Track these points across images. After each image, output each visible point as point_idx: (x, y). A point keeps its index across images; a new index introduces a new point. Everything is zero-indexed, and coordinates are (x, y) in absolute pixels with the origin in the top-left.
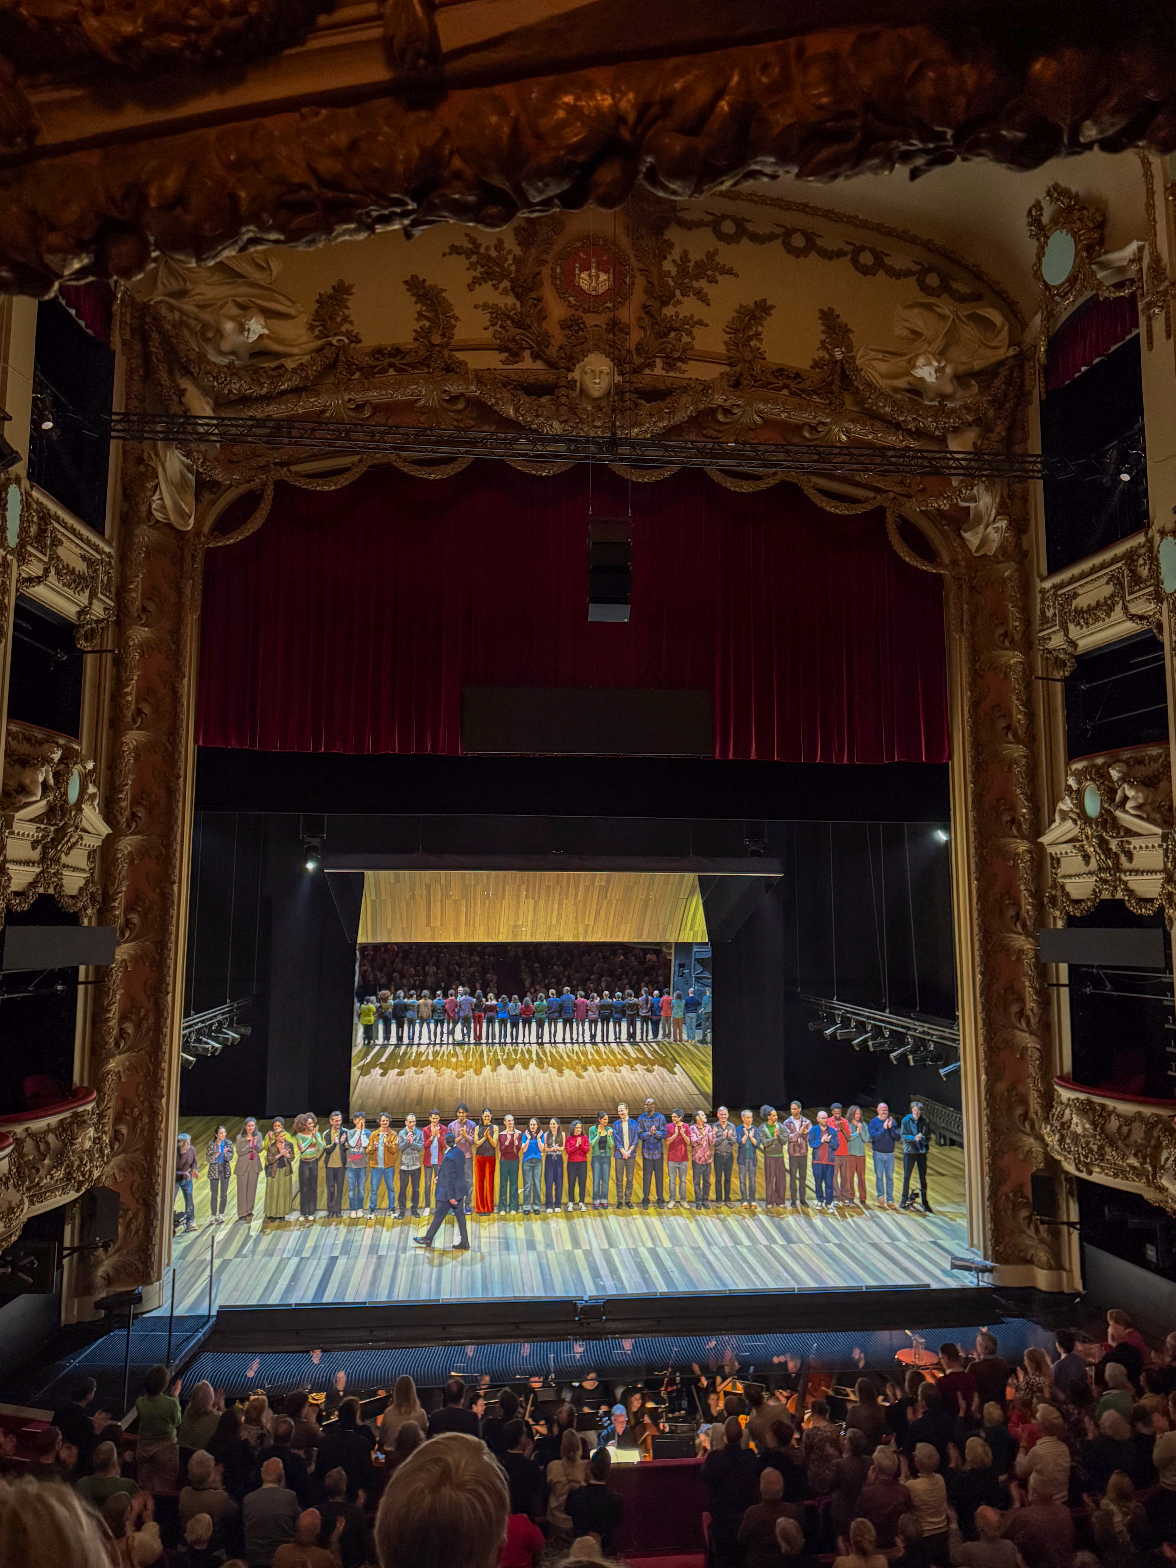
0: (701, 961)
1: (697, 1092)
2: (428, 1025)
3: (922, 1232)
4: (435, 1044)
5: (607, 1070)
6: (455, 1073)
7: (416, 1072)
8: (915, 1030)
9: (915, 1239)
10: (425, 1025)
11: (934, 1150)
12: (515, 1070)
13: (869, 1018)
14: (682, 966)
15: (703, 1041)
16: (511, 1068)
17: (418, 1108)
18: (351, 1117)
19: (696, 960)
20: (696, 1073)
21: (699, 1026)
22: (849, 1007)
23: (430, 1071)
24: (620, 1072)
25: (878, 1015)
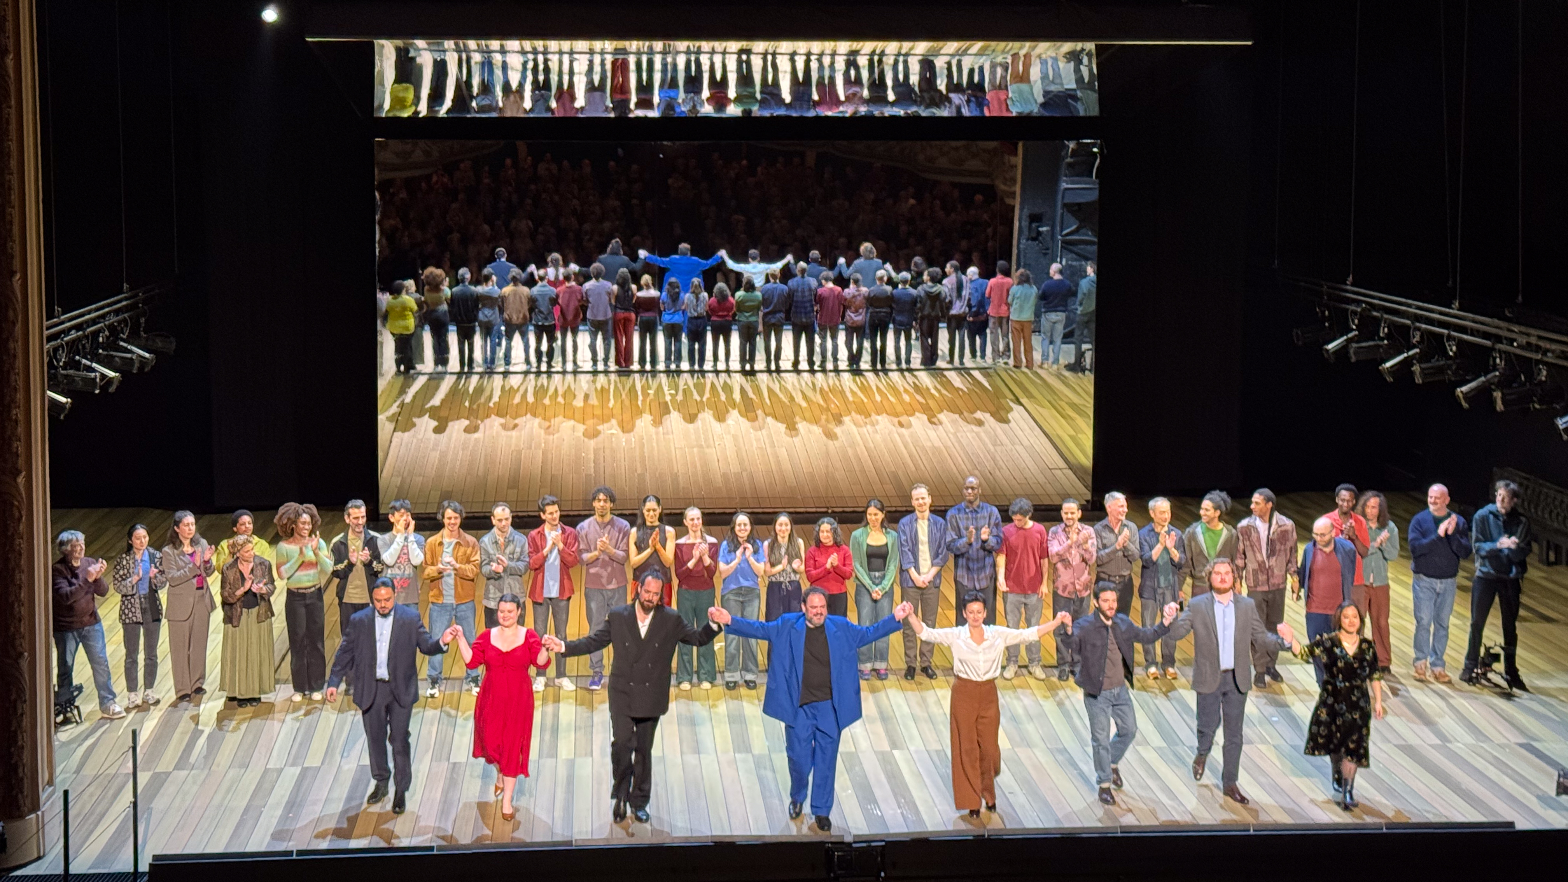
0: (1076, 209)
1: (1062, 464)
2: (524, 335)
3: (1503, 727)
4: (538, 373)
5: (884, 422)
6: (581, 428)
7: (504, 427)
8: (1511, 341)
9: (1487, 739)
10: (517, 337)
11: (1535, 573)
12: (699, 423)
13: (1418, 318)
14: (1036, 218)
15: (1076, 367)
16: (691, 418)
17: (512, 494)
18: (382, 511)
19: (1065, 205)
20: (1061, 429)
21: (1068, 337)
22: (1378, 298)
23: (530, 425)
24: (910, 425)
25: (1435, 311)
